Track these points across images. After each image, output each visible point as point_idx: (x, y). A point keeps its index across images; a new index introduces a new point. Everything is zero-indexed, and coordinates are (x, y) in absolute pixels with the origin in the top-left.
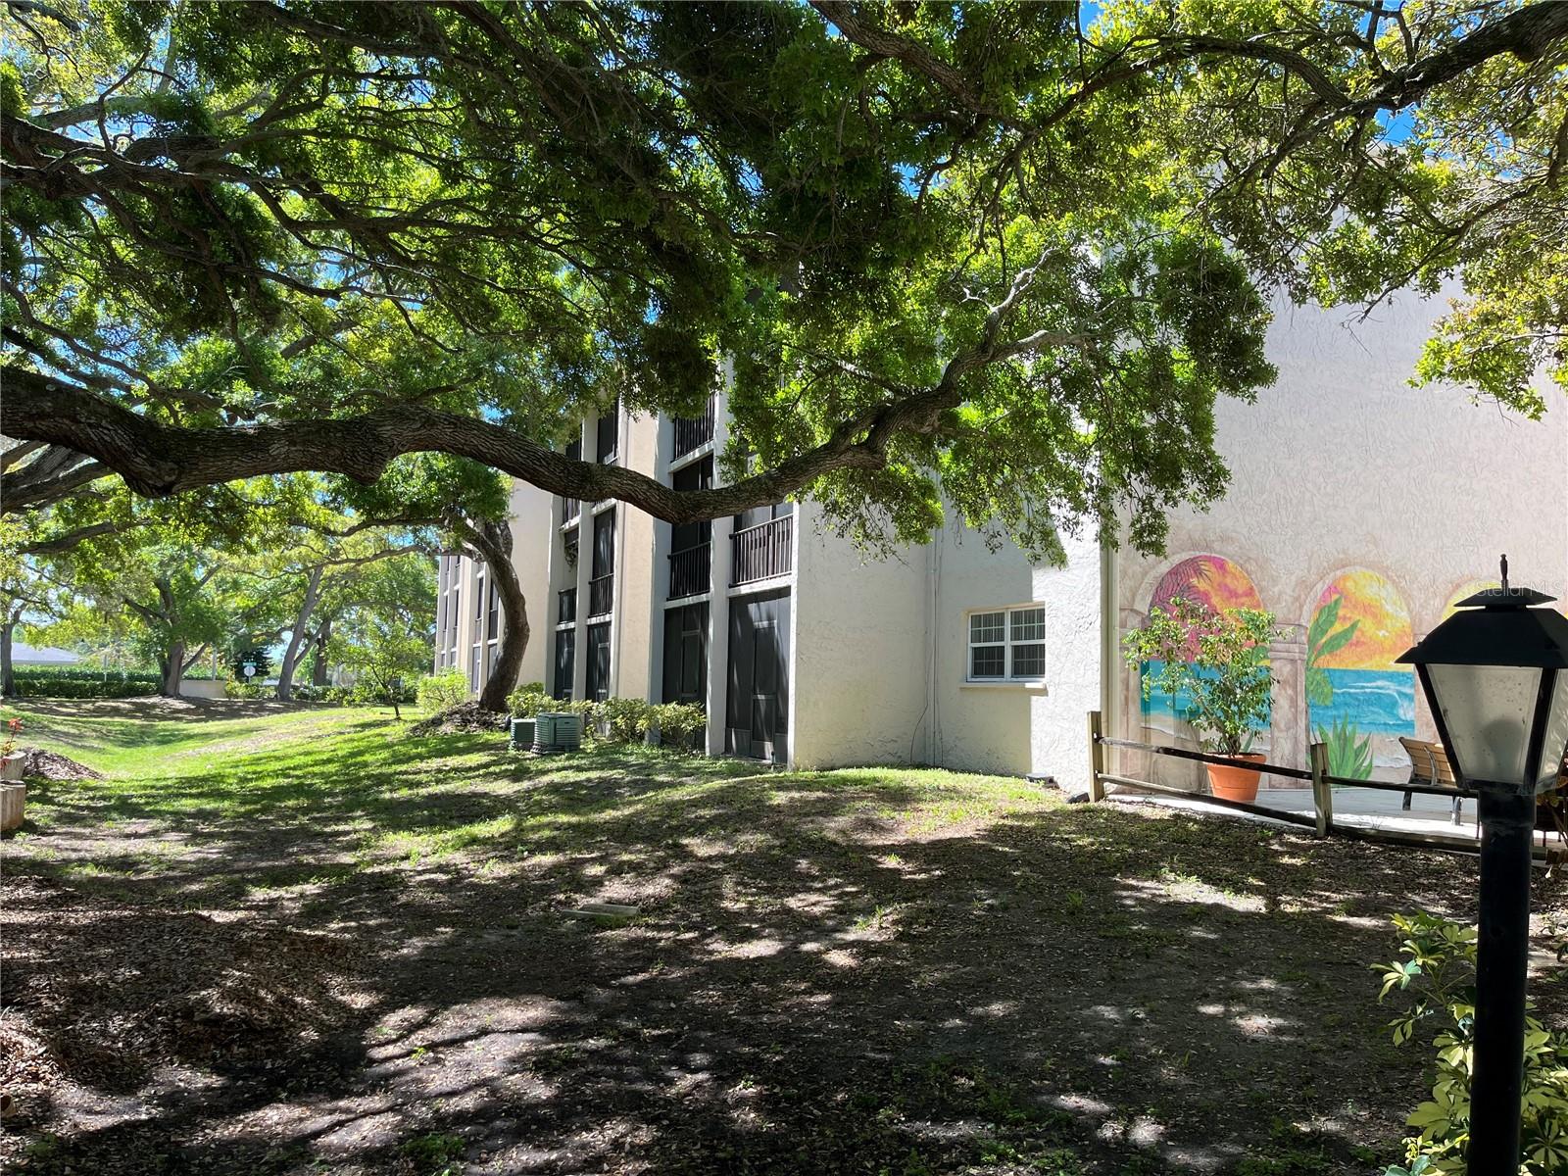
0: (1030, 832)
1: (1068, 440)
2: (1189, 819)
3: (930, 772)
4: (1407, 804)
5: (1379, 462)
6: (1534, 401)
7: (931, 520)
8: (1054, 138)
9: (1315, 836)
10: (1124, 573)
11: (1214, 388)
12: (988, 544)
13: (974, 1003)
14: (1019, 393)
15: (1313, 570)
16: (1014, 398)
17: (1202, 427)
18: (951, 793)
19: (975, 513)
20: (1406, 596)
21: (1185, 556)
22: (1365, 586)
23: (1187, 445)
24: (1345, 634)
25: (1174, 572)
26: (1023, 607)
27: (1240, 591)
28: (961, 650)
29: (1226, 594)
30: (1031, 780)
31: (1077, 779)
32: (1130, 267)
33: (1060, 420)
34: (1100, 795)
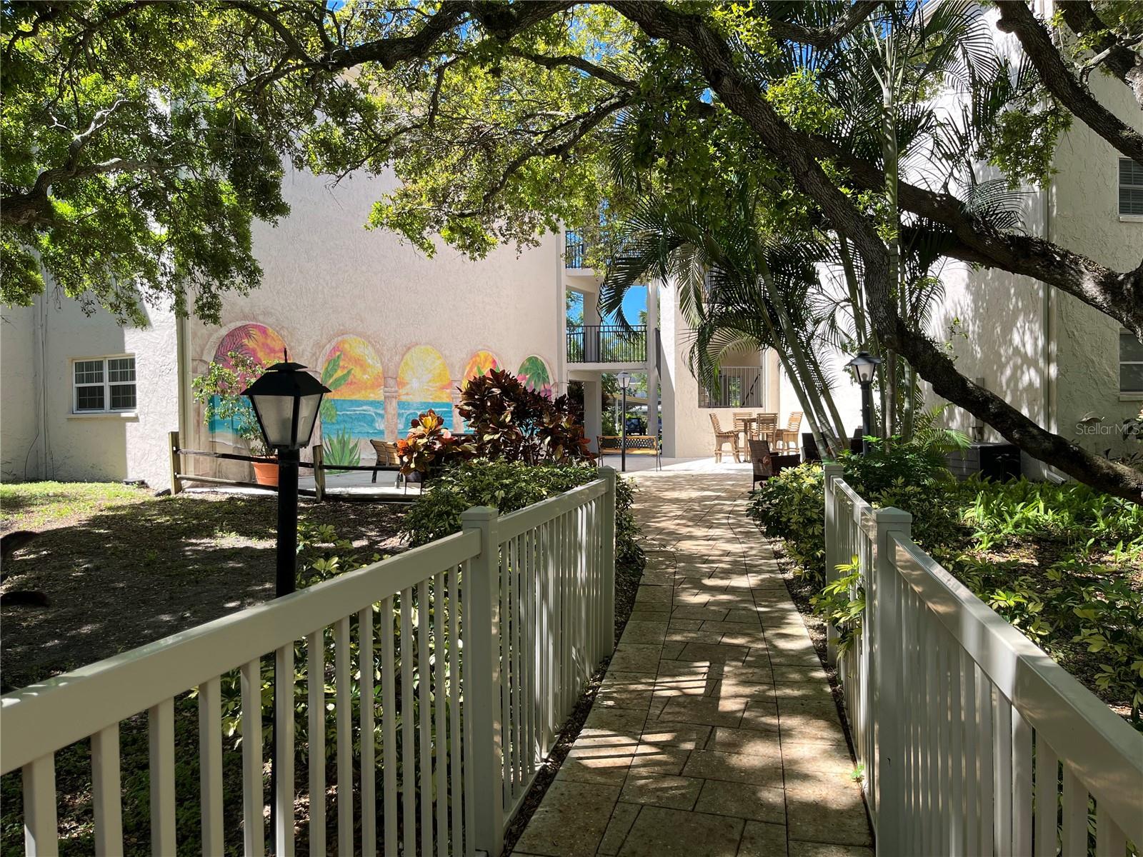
0: (122, 518)
1: (146, 238)
2: (239, 499)
3: (41, 484)
4: (374, 479)
5: (364, 268)
6: (430, 246)
7: (35, 287)
8: (117, 28)
9: (315, 502)
10: (195, 335)
11: (250, 213)
12: (84, 309)
13: (70, 629)
14: (105, 198)
15: (324, 336)
16: (101, 201)
17: (244, 239)
18: (58, 498)
19: (72, 286)
20: (379, 353)
21: (239, 324)
22: (356, 347)
23: (233, 251)
24: (344, 377)
25: (231, 334)
26: (118, 357)
27: (277, 349)
28: (68, 388)
29: (268, 351)
30: (127, 483)
31: (162, 480)
32: (186, 120)
33: (139, 222)
34: (179, 489)
